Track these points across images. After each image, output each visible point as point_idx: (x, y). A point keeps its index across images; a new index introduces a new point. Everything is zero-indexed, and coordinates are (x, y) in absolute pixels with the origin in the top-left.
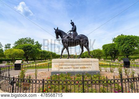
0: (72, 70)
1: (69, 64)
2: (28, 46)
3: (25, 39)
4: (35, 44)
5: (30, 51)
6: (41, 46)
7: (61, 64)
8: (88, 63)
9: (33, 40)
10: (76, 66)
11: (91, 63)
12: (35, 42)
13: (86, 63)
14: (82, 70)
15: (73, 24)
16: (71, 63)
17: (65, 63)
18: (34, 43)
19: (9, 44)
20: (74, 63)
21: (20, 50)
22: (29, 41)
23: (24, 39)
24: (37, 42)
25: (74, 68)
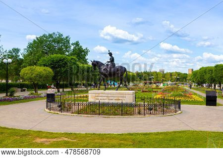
0: (107, 101)
1: (104, 95)
2: (60, 60)
3: (50, 36)
4: (72, 47)
5: (63, 70)
6: (86, 52)
7: (97, 95)
8: (122, 95)
9: (67, 37)
10: (111, 98)
11: (125, 96)
12: (73, 44)
13: (120, 95)
14: (116, 102)
15: (111, 54)
16: (107, 95)
17: (100, 95)
18: (70, 47)
19: (15, 50)
20: (109, 95)
21: (46, 68)
22: (58, 43)
23: (46, 37)
24: (77, 44)
25: (109, 100)
